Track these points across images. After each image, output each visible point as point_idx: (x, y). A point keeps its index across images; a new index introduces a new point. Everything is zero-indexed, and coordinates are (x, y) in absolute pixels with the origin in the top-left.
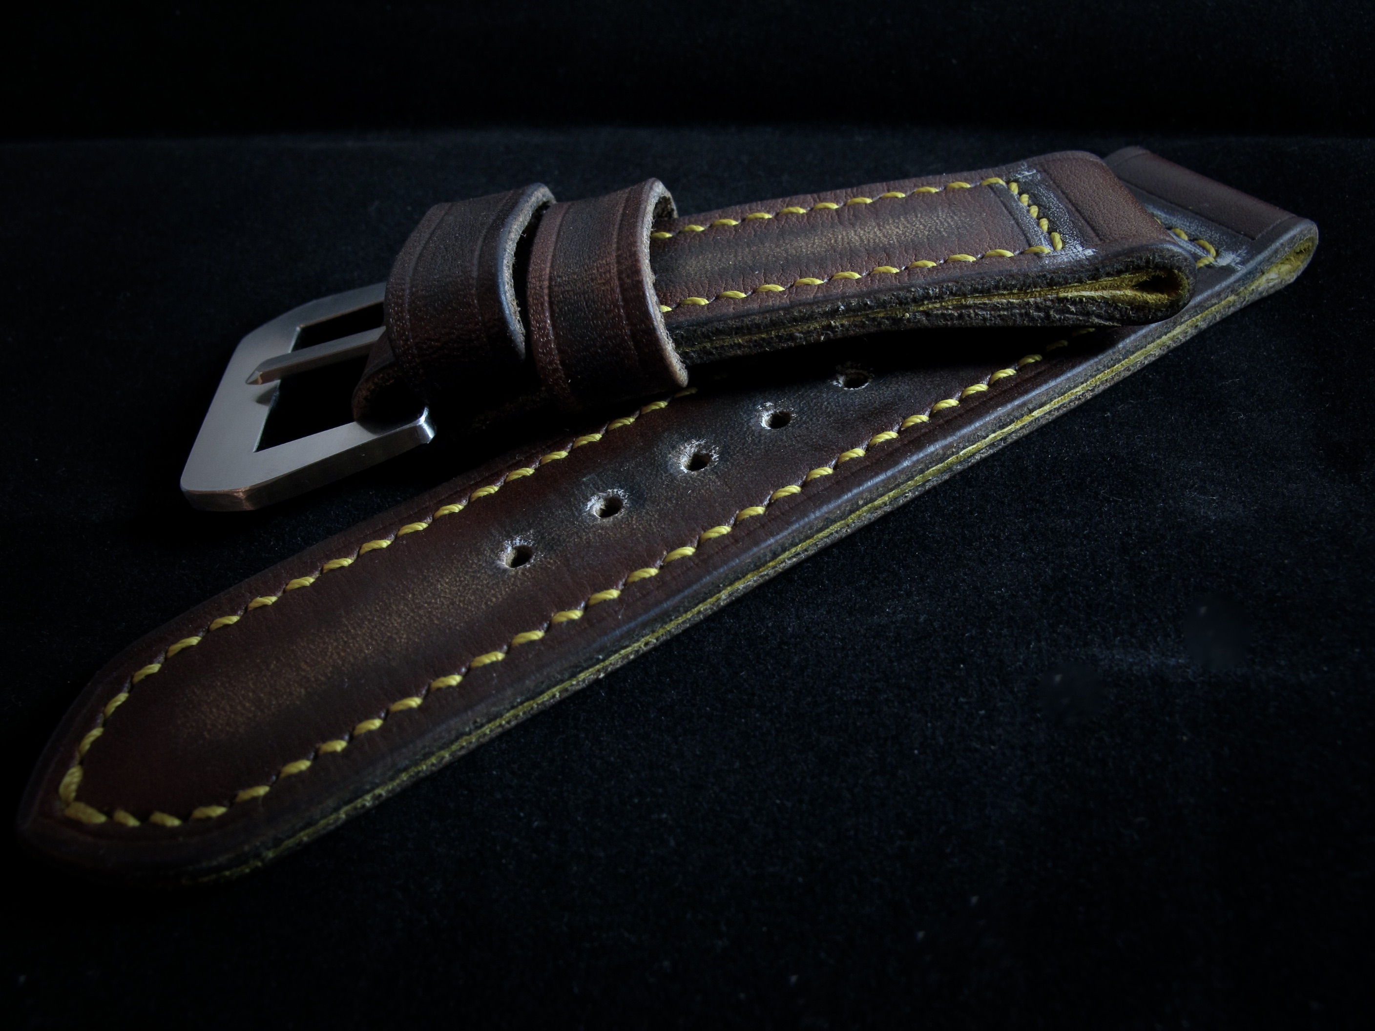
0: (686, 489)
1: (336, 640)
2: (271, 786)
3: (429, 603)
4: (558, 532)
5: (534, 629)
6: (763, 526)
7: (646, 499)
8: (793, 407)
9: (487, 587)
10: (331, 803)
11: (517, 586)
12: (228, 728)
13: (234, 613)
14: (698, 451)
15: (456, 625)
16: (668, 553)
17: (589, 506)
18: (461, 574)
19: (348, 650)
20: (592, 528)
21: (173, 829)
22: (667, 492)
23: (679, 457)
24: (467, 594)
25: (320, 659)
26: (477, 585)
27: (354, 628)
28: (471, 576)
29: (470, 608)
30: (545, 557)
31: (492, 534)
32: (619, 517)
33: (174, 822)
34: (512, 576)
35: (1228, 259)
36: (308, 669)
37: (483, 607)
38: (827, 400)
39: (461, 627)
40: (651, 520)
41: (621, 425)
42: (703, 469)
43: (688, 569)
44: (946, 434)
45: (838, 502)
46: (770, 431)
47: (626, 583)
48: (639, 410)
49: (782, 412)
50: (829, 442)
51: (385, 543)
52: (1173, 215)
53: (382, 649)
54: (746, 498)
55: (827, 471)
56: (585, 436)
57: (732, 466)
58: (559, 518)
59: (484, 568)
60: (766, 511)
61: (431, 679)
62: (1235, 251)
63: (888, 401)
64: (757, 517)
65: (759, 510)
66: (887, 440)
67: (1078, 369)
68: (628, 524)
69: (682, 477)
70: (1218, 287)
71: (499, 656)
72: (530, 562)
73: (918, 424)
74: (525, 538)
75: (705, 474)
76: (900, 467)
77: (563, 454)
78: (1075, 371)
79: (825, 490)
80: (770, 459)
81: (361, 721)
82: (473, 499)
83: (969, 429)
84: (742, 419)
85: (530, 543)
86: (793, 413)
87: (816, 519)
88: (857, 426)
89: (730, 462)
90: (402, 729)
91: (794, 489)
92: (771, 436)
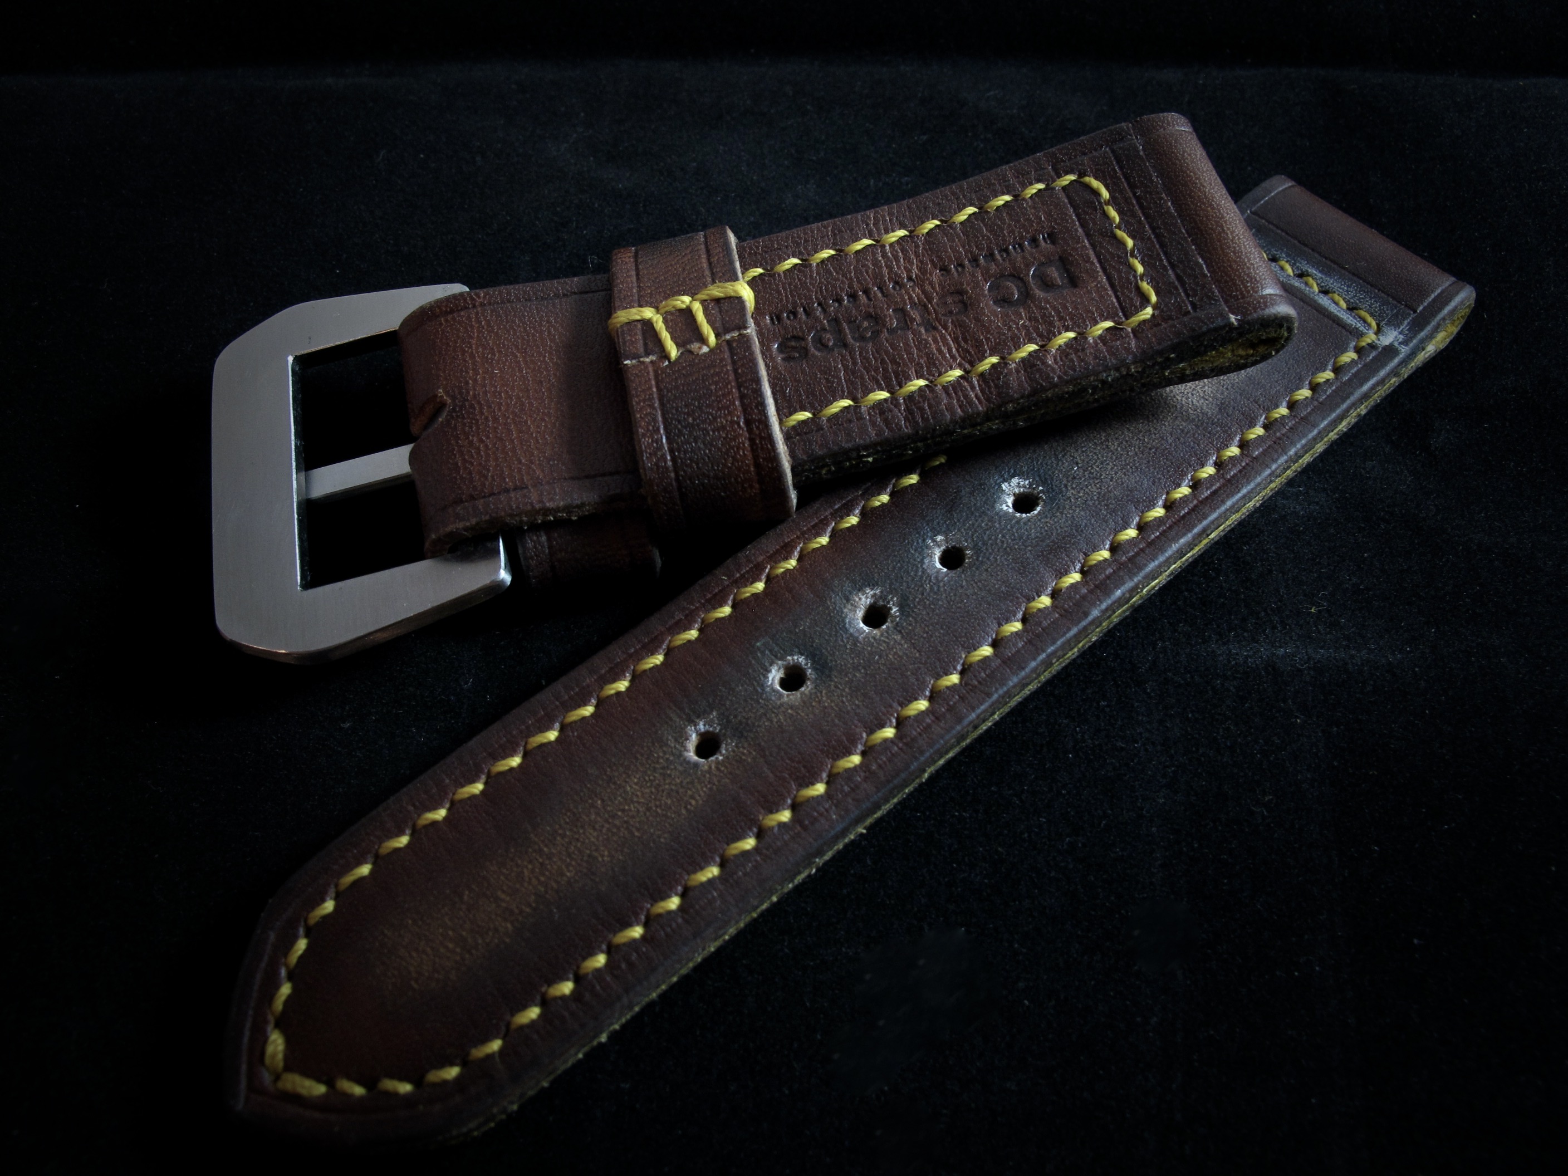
0: (871, 653)
1: (530, 862)
2: (504, 1039)
3: (623, 811)
4: (744, 714)
5: (745, 838)
6: (962, 698)
7: (831, 669)
8: (966, 541)
9: (682, 787)
10: (572, 1051)
11: (714, 784)
12: (436, 975)
13: (401, 833)
14: (875, 603)
15: (659, 837)
16: (868, 736)
17: (770, 679)
18: (649, 772)
19: (547, 873)
20: (779, 707)
21: (407, 1097)
22: (853, 659)
23: (856, 611)
24: (662, 796)
25: (518, 886)
26: (670, 784)
27: (546, 846)
28: (661, 774)
29: (669, 814)
30: (737, 746)
31: (671, 720)
32: (807, 692)
33: (405, 1088)
34: (706, 772)
35: (1390, 337)
36: (508, 899)
37: (684, 812)
38: (1000, 532)
39: (665, 838)
40: (842, 696)
41: (782, 570)
42: (884, 627)
43: (893, 755)
44: (1132, 575)
45: (1033, 664)
46: (946, 575)
47: (830, 776)
48: (798, 549)
49: (954, 547)
50: (1012, 588)
51: (552, 735)
52: (1330, 275)
53: (585, 870)
54: (938, 664)
55: (1016, 626)
56: (746, 586)
57: (916, 623)
58: (741, 695)
59: (672, 762)
60: (961, 679)
61: (648, 903)
62: (1396, 326)
63: (1065, 531)
64: (953, 688)
65: (954, 678)
66: (1072, 584)
67: (1252, 485)
68: (819, 702)
69: (864, 639)
70: (1382, 373)
71: (714, 871)
72: (721, 752)
73: (1100, 562)
74: (710, 723)
75: (887, 633)
76: (1090, 618)
77: (726, 610)
78: (1249, 487)
79: (1018, 651)
80: (954, 613)
81: (584, 958)
82: (638, 673)
83: (1152, 565)
84: (915, 560)
85: (715, 728)
86: (967, 548)
87: (1014, 687)
88: (1038, 566)
89: (913, 617)
90: (631, 965)
91: (986, 651)
92: (949, 581)
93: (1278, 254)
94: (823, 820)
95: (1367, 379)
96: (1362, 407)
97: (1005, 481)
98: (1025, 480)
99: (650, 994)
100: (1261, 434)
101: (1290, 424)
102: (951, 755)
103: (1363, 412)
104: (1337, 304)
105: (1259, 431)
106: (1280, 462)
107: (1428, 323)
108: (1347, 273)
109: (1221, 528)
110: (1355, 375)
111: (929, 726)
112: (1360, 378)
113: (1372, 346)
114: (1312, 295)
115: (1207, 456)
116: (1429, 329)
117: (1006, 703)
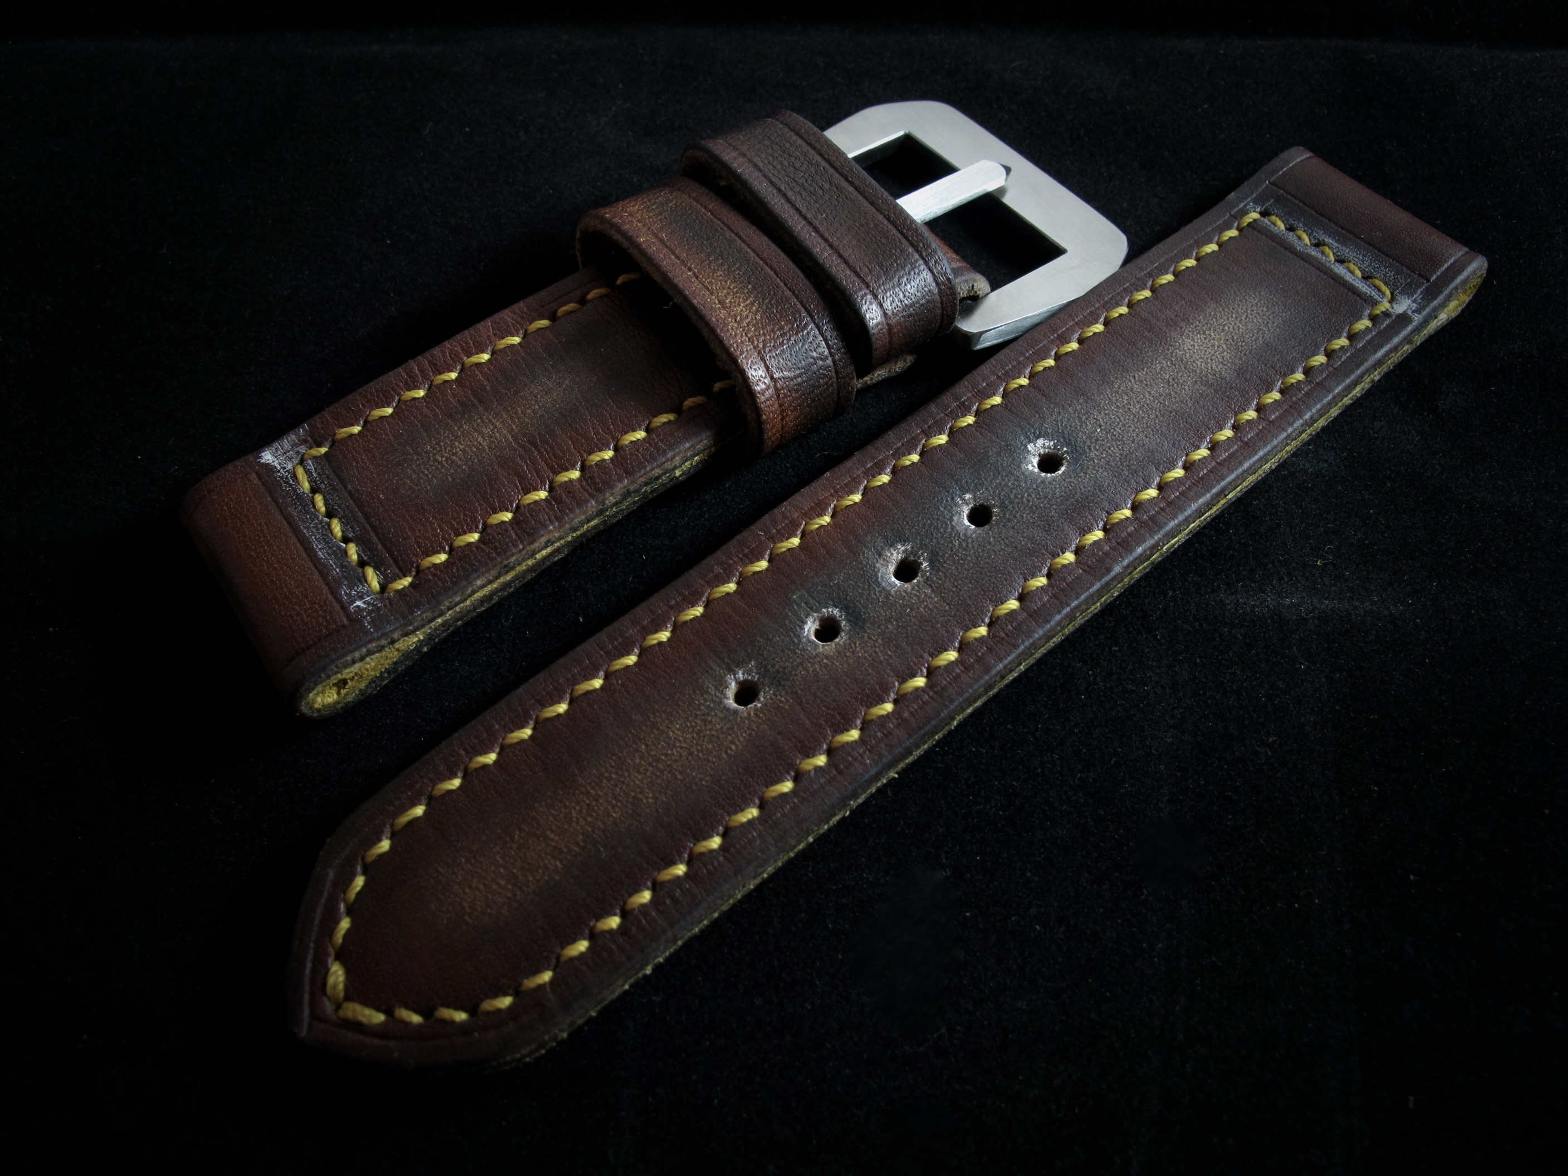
0: (903, 606)
1: (578, 803)
2: (554, 970)
3: (666, 755)
4: (782, 664)
5: (783, 781)
6: (990, 649)
7: (864, 621)
8: (994, 499)
9: (723, 733)
10: (620, 983)
11: (753, 730)
12: (489, 911)
13: (453, 776)
14: (906, 558)
15: (701, 780)
16: (900, 684)
17: (806, 630)
18: (691, 719)
19: (594, 814)
20: (815, 657)
21: (462, 1025)
22: (885, 611)
23: (887, 566)
24: (703, 741)
25: (566, 826)
26: (711, 730)
27: (593, 788)
29: (710, 758)
30: (774, 694)
31: (711, 669)
32: (841, 643)
33: (461, 1016)
34: (745, 718)
35: (1403, 306)
36: (557, 838)
37: (724, 756)
38: (1026, 491)
39: (706, 781)
40: (875, 646)
41: (817, 526)
42: (915, 581)
43: (924, 703)
44: (1152, 533)
45: (1058, 617)
46: (975, 532)
47: (863, 723)
48: (832, 506)
49: (982, 505)
50: (1038, 545)
51: (597, 683)
52: (1346, 245)
53: (630, 811)
54: (966, 616)
55: (1041, 581)
56: (782, 541)
57: (945, 577)
58: (778, 646)
59: (712, 709)
60: (989, 632)
61: (690, 842)
62: (1410, 295)
63: (1089, 491)
64: (981, 640)
65: (983, 631)
66: (1095, 542)
67: (1269, 448)
68: (853, 652)
69: (896, 592)
70: (1396, 340)
71: (753, 812)
72: (759, 700)
73: (1122, 521)
74: (749, 672)
75: (918, 587)
76: (1113, 574)
77: (763, 564)
78: (1266, 450)
79: (1044, 605)
80: (983, 568)
81: (631, 895)
82: (679, 624)
83: (1172, 524)
84: (944, 517)
85: (754, 677)
86: (994, 506)
87: (1040, 639)
88: (1062, 523)
89: (942, 572)
90: (675, 901)
91: (1013, 604)
92: (977, 538)
93: (1295, 224)
94: (857, 764)
95: (1380, 347)
96: (1376, 373)
97: (1030, 442)
98: (1050, 441)
99: (693, 929)
100: (1277, 398)
101: (1306, 389)
102: (978, 704)
103: (1377, 378)
104: (1352, 273)
105: (1276, 395)
106: (1295, 425)
107: (1441, 292)
108: (1362, 243)
109: (1238, 489)
110: (1369, 342)
111: (958, 676)
112: (1374, 345)
113: (1386, 314)
114: (1328, 264)
115: (1226, 419)
116: (1441, 297)
117: (1032, 655)
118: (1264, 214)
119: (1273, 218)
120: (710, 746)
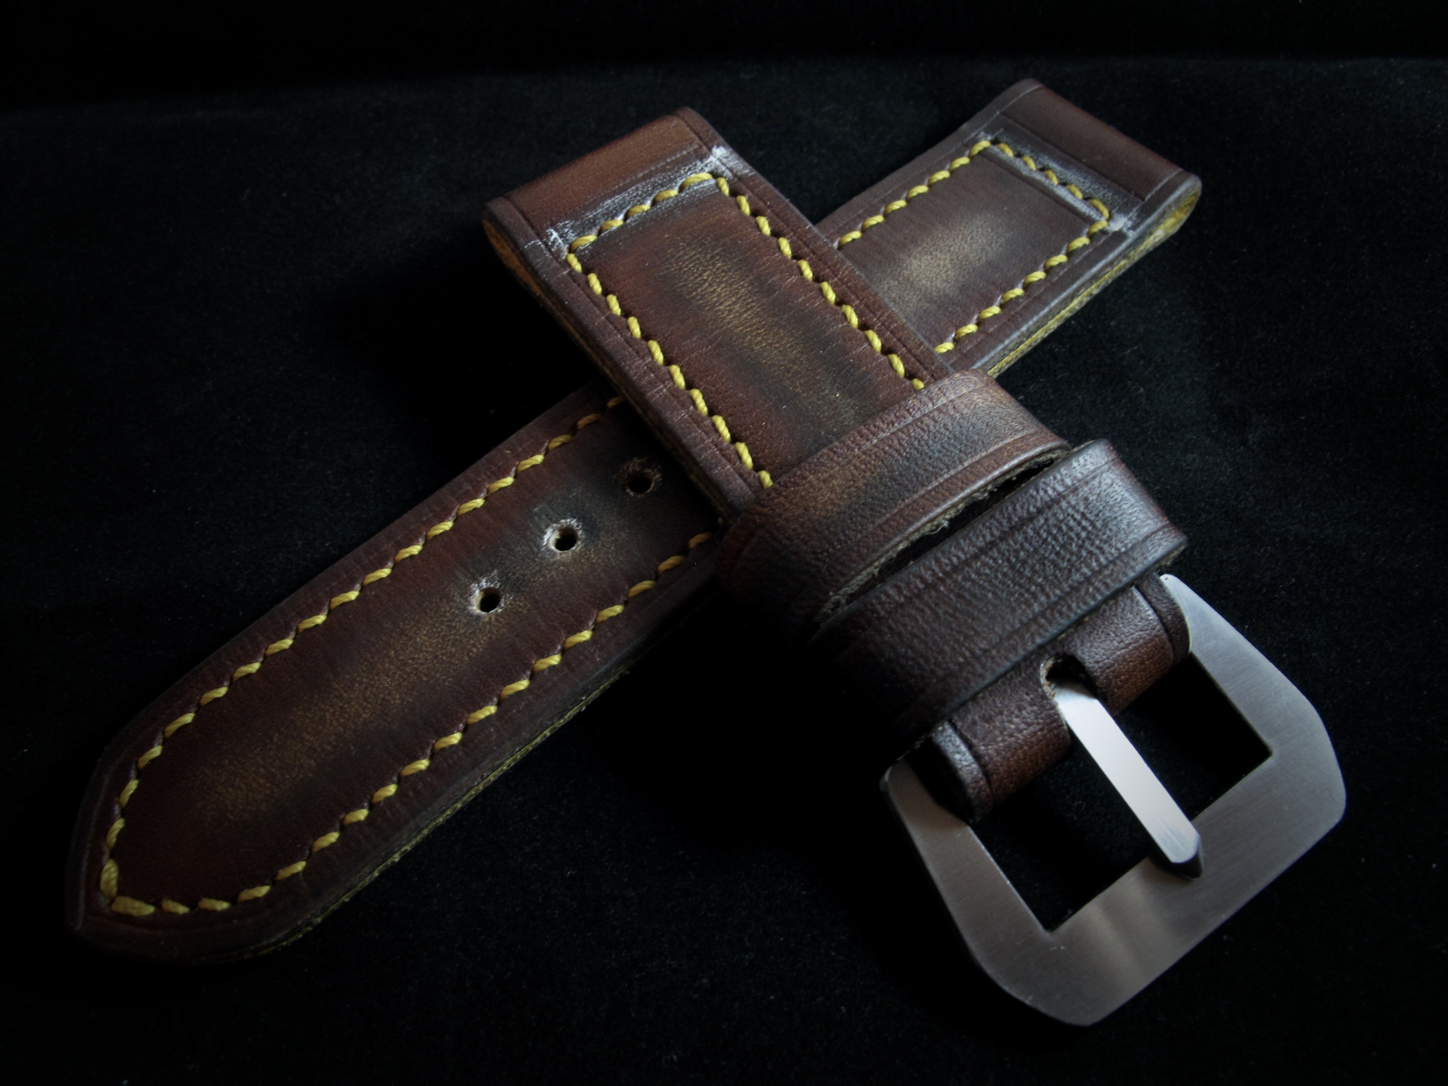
0: (636, 515)
1: (332, 706)
2: (307, 860)
3: (413, 659)
4: (522, 571)
5: (519, 680)
7: (599, 529)
9: (466, 637)
10: (367, 869)
11: (493, 634)
12: (249, 808)
13: (219, 685)
14: (641, 470)
15: (444, 681)
16: (629, 588)
17: (546, 540)
18: (437, 625)
19: (346, 715)
20: (553, 565)
21: (223, 913)
22: (619, 520)
24: (447, 645)
25: (320, 728)
26: (455, 634)
27: (346, 692)
28: (447, 626)
29: (453, 661)
30: (514, 600)
31: (457, 578)
32: (577, 551)
33: (223, 905)
34: (487, 623)
35: (1120, 223)
36: (312, 739)
37: (466, 658)
39: (449, 682)
40: (608, 553)
41: (560, 443)
42: (649, 491)
43: (652, 604)
47: (594, 624)
48: (572, 424)
51: (353, 595)
52: (1068, 169)
53: (379, 712)
54: (690, 524)
56: (527, 458)
57: (677, 487)
58: (519, 555)
59: (457, 615)
61: (433, 739)
62: (1126, 213)
65: (704, 537)
68: (588, 559)
69: (630, 502)
70: (1111, 257)
71: (491, 710)
72: (500, 606)
74: (491, 580)
75: (651, 496)
77: (509, 481)
78: (984, 360)
81: (377, 789)
82: (430, 538)
85: (496, 585)
89: (674, 482)
90: (417, 793)
93: (1023, 150)
94: (588, 663)
95: (1096, 262)
96: (1093, 286)
99: (437, 819)
100: (997, 313)
101: (1024, 303)
103: (1096, 292)
104: (1073, 194)
105: (995, 310)
106: (1013, 337)
107: (1156, 209)
108: (1084, 167)
110: (1086, 258)
112: (1091, 261)
113: (1103, 232)
114: (1051, 187)
115: (946, 333)
116: (1156, 214)
118: (995, 142)
119: (1003, 146)
120: (454, 650)
